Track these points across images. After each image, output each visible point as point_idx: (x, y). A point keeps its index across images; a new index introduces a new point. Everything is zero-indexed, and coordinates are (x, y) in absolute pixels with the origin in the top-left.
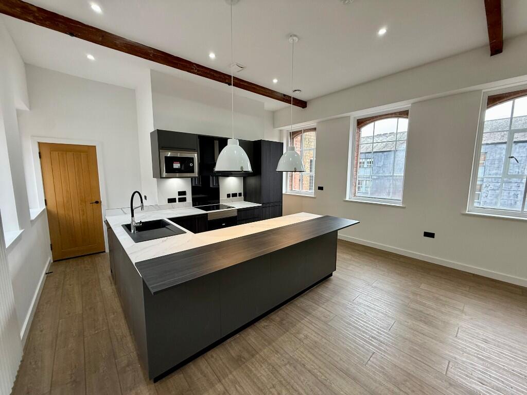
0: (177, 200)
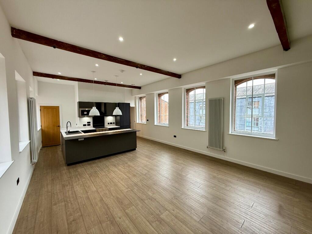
0: (87, 125)
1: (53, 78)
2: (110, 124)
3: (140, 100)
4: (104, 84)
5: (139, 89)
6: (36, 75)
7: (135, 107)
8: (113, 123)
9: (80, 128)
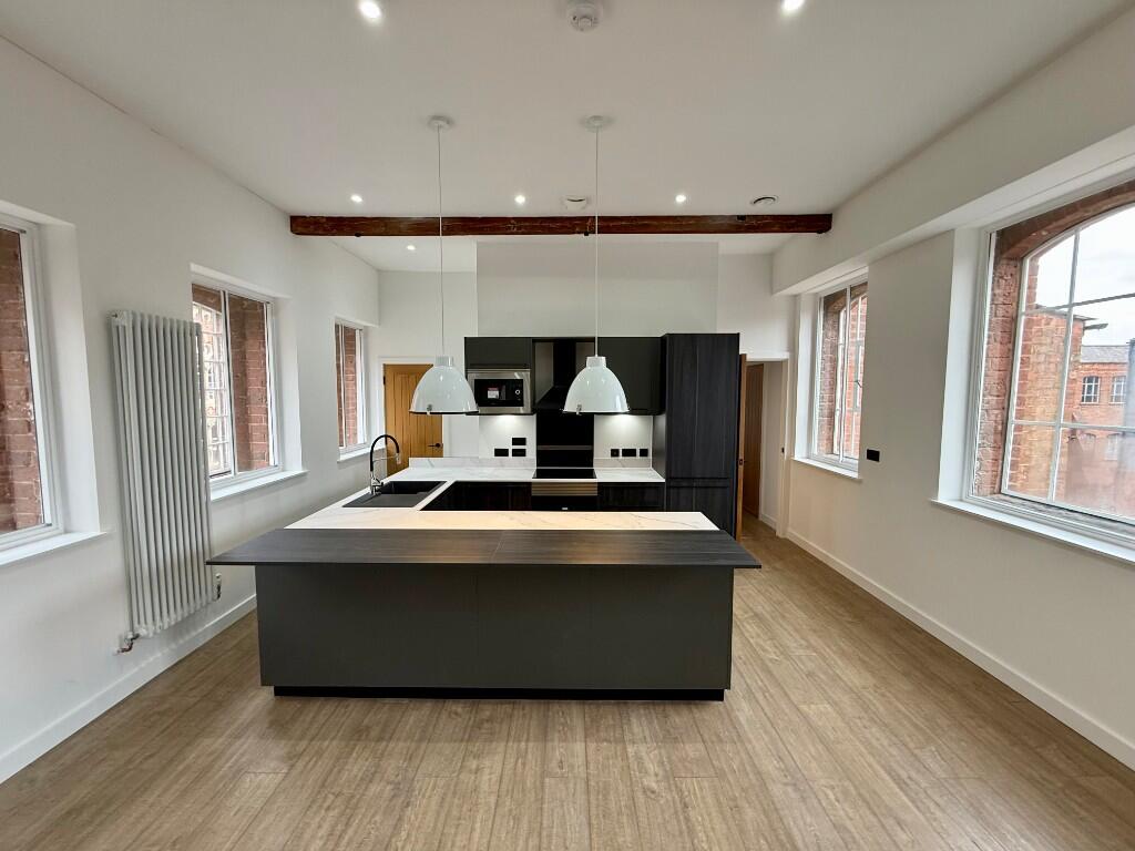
1: (358, 235)
2: (624, 455)
3: (825, 315)
4: (579, 233)
5: (820, 232)
6: (300, 229)
7: (786, 361)
8: (638, 453)
9: (480, 463)
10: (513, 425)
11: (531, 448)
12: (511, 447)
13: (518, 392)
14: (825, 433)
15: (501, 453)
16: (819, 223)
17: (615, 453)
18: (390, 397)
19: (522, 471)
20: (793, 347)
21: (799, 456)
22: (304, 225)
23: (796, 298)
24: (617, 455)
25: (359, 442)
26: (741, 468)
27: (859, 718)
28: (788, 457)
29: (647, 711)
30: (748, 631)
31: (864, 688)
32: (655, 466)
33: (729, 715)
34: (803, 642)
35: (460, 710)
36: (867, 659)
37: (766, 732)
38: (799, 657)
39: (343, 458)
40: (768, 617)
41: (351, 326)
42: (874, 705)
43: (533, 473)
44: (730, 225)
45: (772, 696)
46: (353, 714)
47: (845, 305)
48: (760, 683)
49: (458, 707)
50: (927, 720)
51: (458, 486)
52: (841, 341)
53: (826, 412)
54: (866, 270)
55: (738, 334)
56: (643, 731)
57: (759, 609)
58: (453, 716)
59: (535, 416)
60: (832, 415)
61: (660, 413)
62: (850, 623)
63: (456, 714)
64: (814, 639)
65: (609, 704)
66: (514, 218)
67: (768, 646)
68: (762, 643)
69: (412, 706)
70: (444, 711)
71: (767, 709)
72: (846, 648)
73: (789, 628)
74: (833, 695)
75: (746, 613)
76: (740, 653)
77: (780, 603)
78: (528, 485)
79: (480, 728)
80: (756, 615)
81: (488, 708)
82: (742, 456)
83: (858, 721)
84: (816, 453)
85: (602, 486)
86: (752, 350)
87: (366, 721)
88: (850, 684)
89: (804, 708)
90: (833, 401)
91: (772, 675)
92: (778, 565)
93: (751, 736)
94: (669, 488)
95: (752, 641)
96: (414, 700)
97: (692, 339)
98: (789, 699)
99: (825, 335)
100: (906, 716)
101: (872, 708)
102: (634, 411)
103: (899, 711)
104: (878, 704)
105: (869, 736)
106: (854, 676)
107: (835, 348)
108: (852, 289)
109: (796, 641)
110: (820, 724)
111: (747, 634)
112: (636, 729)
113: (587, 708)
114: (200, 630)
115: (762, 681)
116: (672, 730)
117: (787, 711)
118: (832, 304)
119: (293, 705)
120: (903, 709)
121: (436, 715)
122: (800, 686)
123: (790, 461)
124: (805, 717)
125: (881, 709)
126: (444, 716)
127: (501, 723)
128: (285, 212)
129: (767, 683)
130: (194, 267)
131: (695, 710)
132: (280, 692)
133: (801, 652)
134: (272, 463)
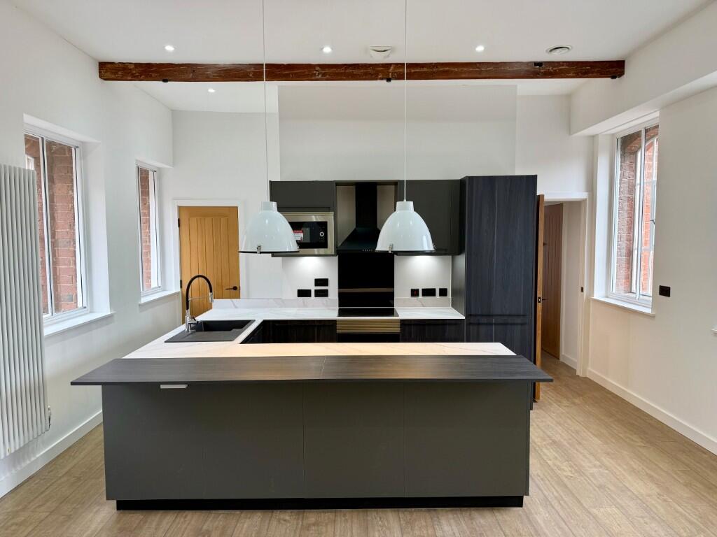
0: (313, 293)
1: (165, 81)
2: (423, 295)
3: (623, 155)
4: (382, 79)
5: (613, 77)
6: (108, 75)
7: (584, 200)
8: (437, 292)
9: (283, 303)
10: (316, 266)
11: (333, 288)
12: (313, 288)
13: (322, 234)
14: (623, 272)
15: (303, 293)
16: (613, 69)
17: (415, 293)
18: (185, 239)
19: (326, 309)
20: (591, 187)
21: (598, 295)
22: (111, 71)
23: (593, 138)
24: (418, 295)
25: (153, 286)
26: (539, 306)
27: (642, 517)
28: (587, 297)
29: (455, 515)
30: (545, 455)
31: (649, 495)
32: (454, 305)
33: (528, 518)
34: (598, 463)
35: (287, 518)
36: (652, 474)
37: (560, 528)
38: (592, 475)
39: (144, 300)
40: (565, 443)
41: (144, 167)
42: (656, 507)
43: (336, 313)
44: (528, 71)
45: (565, 502)
46: (193, 522)
47: (640, 147)
48: (555, 493)
49: (286, 515)
50: (701, 517)
51: (265, 324)
52: (638, 181)
53: (624, 251)
54: (657, 114)
55: (535, 177)
56: (452, 530)
57: (557, 438)
58: (282, 522)
59: (337, 257)
60: (630, 254)
61: (460, 253)
62: (640, 446)
63: (285, 520)
64: (607, 461)
65: (421, 511)
66: (319, 65)
67: (565, 466)
68: (559, 463)
69: (243, 515)
70: (273, 519)
71: (561, 513)
72: (635, 467)
73: (586, 453)
74: (620, 502)
75: (545, 440)
76: (539, 471)
77: (577, 432)
78: (334, 322)
79: (308, 530)
80: (554, 442)
81: (312, 516)
82: (540, 294)
83: (641, 519)
84: (614, 291)
85: (405, 323)
86: (549, 190)
87: (205, 527)
88: (636, 493)
89: (595, 511)
90: (630, 240)
91: (566, 487)
92: (577, 401)
93: (546, 531)
94: (469, 324)
95: (549, 462)
96: (245, 511)
97: (490, 182)
98: (582, 504)
99: (623, 176)
100: (682, 515)
101: (654, 510)
102: (437, 252)
103: (678, 512)
104: (659, 507)
105: (648, 529)
106: (640, 487)
107: (632, 189)
108: (647, 131)
109: (590, 462)
110: (607, 521)
111: (545, 457)
112: (446, 528)
113: (401, 515)
114: (33, 459)
115: (557, 492)
116: (477, 529)
117: (579, 513)
118: (629, 144)
119: (135, 517)
120: (681, 510)
121: (267, 522)
122: (591, 496)
123: (590, 300)
124: (595, 517)
125: (662, 510)
126: (274, 523)
127: (327, 525)
128: (94, 59)
129: (562, 494)
130: (27, 118)
131: (497, 514)
132: (123, 506)
133: (594, 470)
134: (80, 305)
